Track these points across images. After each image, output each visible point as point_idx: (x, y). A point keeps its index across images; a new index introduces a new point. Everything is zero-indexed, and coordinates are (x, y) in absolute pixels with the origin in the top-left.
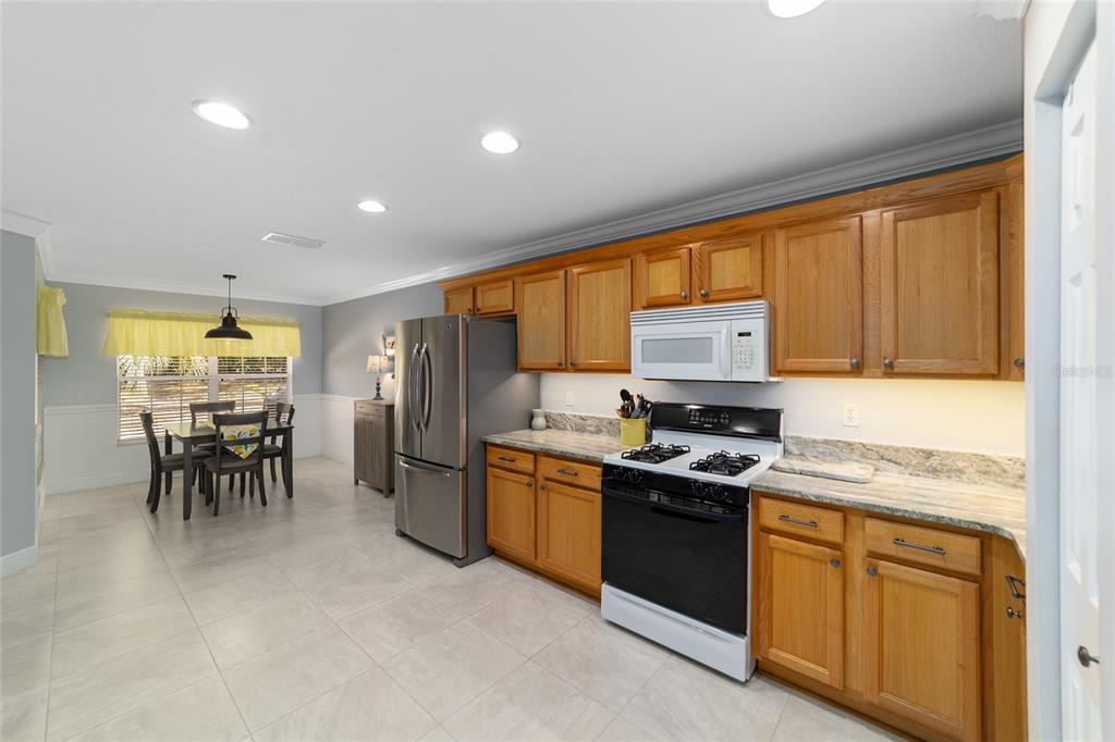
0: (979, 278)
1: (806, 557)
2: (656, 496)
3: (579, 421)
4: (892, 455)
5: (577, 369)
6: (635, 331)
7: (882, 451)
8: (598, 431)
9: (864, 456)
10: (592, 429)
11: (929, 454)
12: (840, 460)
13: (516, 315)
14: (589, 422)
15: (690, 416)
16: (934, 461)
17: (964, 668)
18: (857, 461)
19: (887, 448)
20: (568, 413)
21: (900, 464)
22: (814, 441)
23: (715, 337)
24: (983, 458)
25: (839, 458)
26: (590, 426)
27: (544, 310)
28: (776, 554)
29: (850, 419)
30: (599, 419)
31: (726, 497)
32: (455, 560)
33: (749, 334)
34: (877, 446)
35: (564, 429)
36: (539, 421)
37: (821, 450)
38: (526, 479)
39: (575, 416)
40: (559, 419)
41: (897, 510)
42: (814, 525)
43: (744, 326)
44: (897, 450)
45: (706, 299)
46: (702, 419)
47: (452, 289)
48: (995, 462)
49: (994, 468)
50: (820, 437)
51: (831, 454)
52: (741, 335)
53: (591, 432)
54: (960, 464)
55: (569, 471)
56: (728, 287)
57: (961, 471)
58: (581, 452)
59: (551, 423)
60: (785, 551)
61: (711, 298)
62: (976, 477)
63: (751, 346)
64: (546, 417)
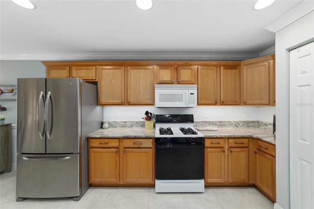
0: (237, 84)
1: (216, 152)
2: (168, 145)
3: (123, 123)
4: (214, 123)
5: (129, 104)
6: (156, 91)
7: (213, 122)
8: (132, 126)
9: (209, 124)
10: (129, 126)
11: (221, 122)
12: (205, 126)
13: (97, 82)
14: (128, 123)
15: (169, 118)
16: (222, 124)
17: (246, 167)
18: (208, 125)
19: (214, 122)
20: (118, 121)
21: (216, 125)
22: (199, 122)
23: (183, 94)
24: (230, 122)
25: (205, 125)
26: (129, 124)
27: (113, 81)
28: (209, 153)
29: (206, 116)
30: (132, 122)
31: (199, 141)
32: (74, 198)
33: (193, 94)
34: (212, 121)
35: (116, 127)
36: (106, 125)
37: (200, 124)
38: (115, 150)
39: (121, 122)
40: (113, 123)
41: (236, 136)
42: (219, 143)
43: (192, 92)
44: (216, 122)
45: (179, 83)
46: (173, 119)
47: (51, 66)
48: (231, 122)
49: (231, 124)
50: (200, 121)
51: (203, 125)
52: (191, 94)
53: (129, 127)
54: (226, 124)
55: (137, 143)
56: (186, 80)
57: (226, 125)
58: (142, 135)
59: (111, 125)
60: (211, 152)
61: (181, 83)
62: (228, 126)
63: (194, 97)
64: (109, 123)
